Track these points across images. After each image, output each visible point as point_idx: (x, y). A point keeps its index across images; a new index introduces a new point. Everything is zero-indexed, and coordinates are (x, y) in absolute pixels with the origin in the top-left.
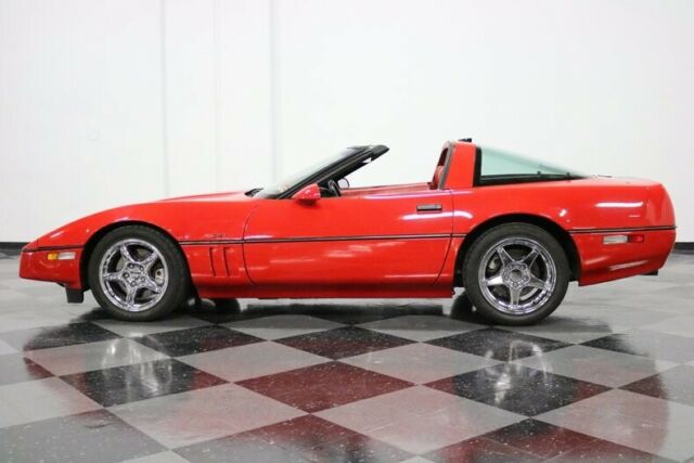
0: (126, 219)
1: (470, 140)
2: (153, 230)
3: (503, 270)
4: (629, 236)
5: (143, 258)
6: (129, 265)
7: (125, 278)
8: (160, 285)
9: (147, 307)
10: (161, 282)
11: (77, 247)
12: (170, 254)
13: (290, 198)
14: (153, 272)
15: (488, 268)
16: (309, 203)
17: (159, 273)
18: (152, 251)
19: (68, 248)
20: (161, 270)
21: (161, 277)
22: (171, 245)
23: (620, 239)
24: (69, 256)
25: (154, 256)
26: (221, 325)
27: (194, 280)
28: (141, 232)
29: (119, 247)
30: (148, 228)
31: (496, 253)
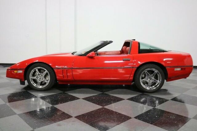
0: (37, 61)
1: (135, 40)
2: (45, 65)
3: (146, 77)
4: (181, 69)
5: (42, 73)
6: (38, 75)
7: (37, 78)
8: (48, 81)
9: (44, 87)
10: (48, 79)
11: (23, 69)
12: (51, 72)
13: (86, 56)
14: (45, 77)
15: (142, 76)
16: (92, 57)
17: (47, 77)
18: (45, 71)
19: (20, 69)
20: (48, 76)
21: (48, 78)
22: (51, 69)
23: (179, 69)
24: (20, 72)
25: (46, 72)
26: (65, 92)
27: (57, 79)
28: (42, 65)
29: (35, 69)
30: (44, 64)
31: (145, 73)
